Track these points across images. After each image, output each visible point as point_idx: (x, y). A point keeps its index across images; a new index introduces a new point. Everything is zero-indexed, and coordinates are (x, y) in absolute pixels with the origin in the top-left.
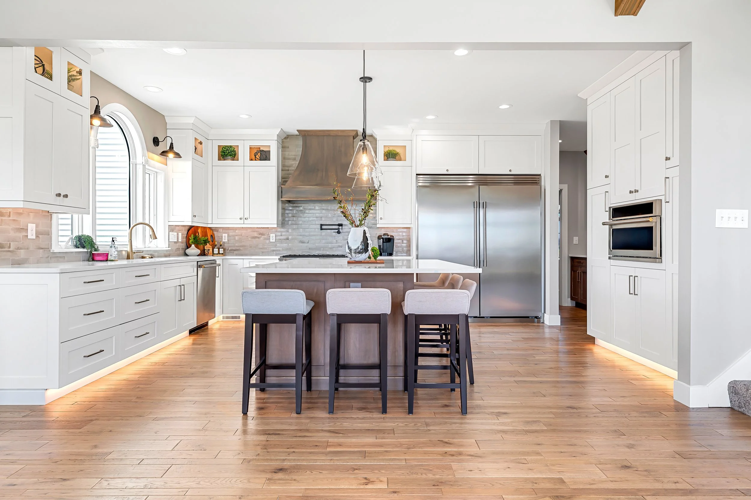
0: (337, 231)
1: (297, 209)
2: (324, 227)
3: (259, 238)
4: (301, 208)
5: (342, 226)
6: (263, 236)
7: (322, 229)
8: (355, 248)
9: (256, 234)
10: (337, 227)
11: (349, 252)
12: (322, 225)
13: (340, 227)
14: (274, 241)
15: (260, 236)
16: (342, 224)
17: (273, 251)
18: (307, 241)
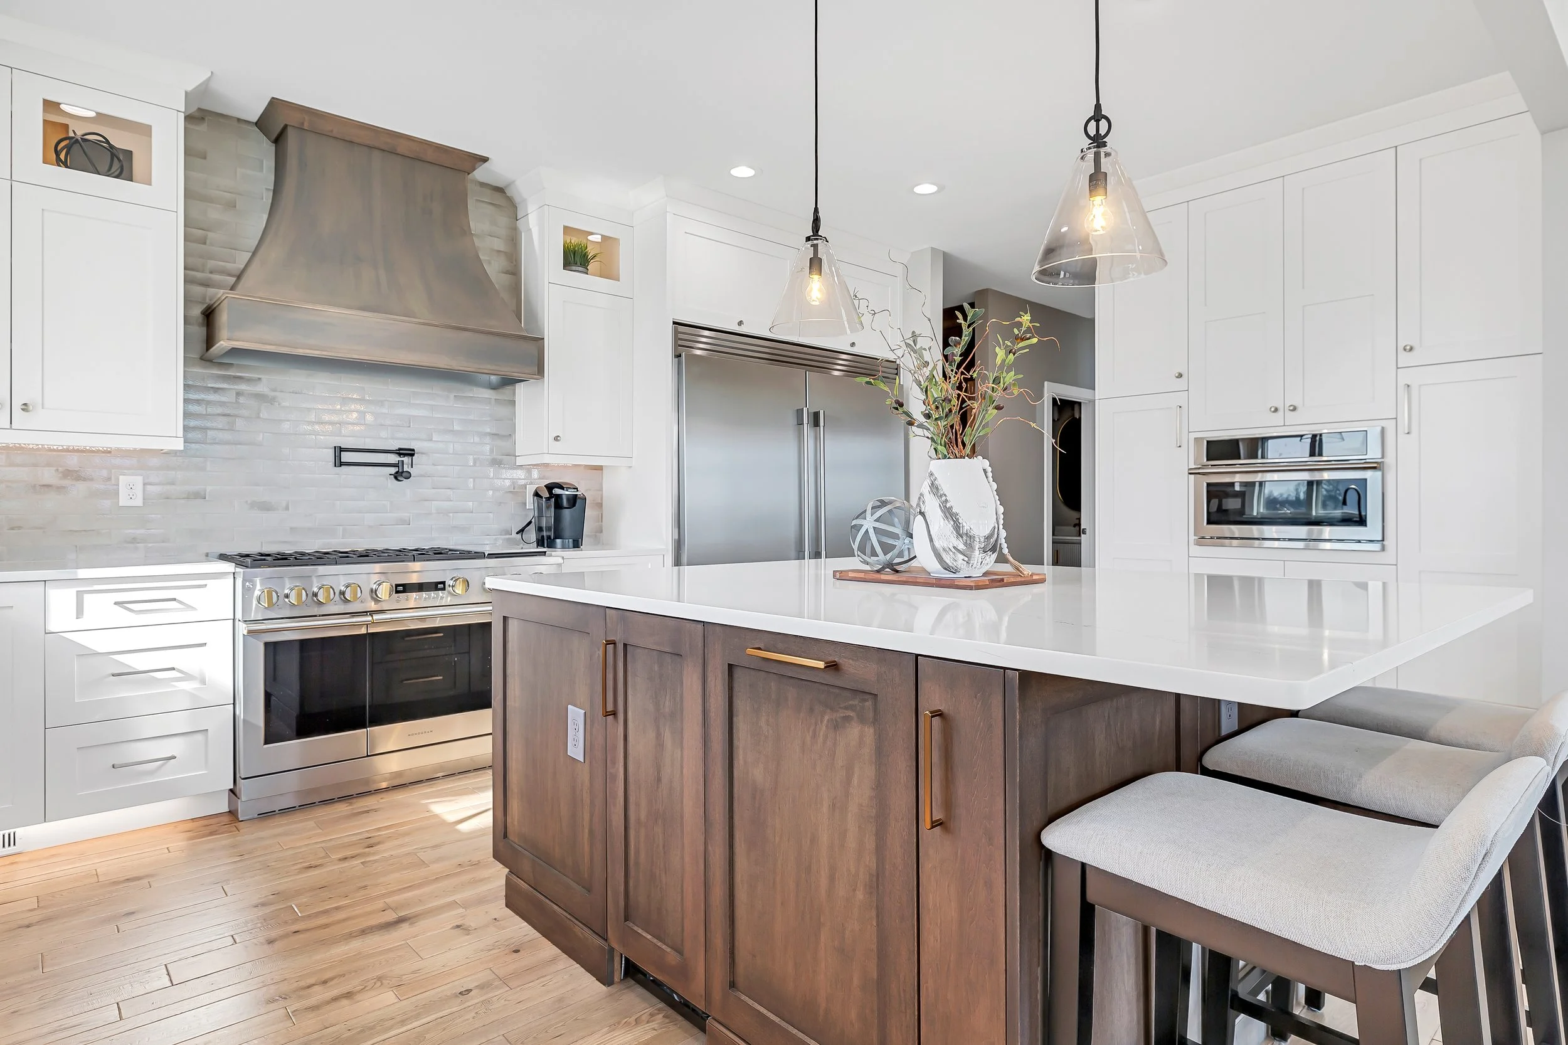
0: (393, 470)
1: (243, 387)
2: (346, 457)
3: (60, 489)
4: (261, 388)
5: (412, 455)
6: (81, 486)
7: (340, 464)
8: (987, 532)
9: (48, 476)
10: (393, 459)
11: (961, 547)
12: (339, 450)
13: (406, 459)
14: (139, 502)
15: (66, 482)
16: (413, 450)
17: (134, 540)
18: (284, 504)
